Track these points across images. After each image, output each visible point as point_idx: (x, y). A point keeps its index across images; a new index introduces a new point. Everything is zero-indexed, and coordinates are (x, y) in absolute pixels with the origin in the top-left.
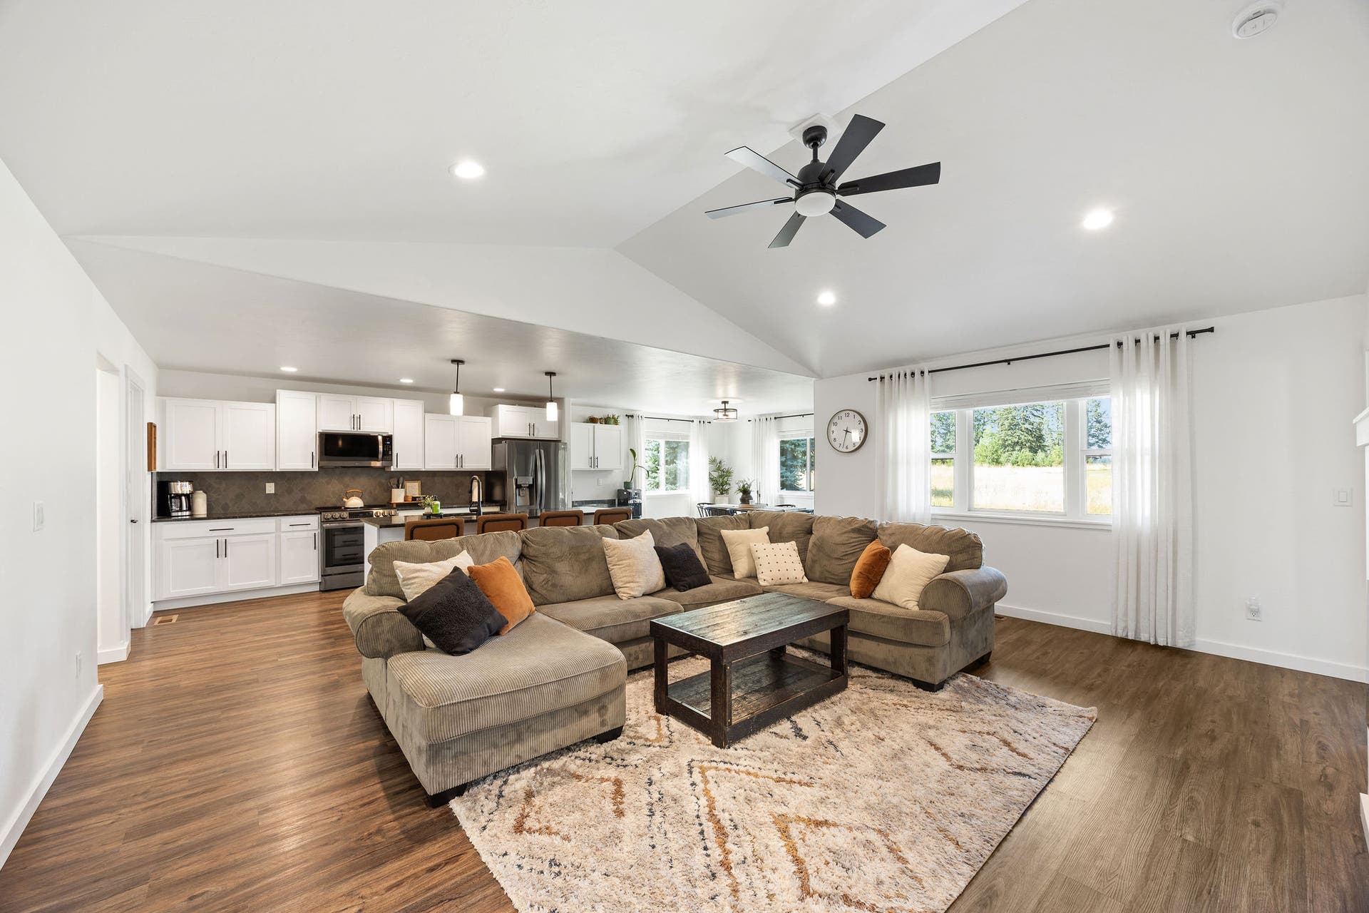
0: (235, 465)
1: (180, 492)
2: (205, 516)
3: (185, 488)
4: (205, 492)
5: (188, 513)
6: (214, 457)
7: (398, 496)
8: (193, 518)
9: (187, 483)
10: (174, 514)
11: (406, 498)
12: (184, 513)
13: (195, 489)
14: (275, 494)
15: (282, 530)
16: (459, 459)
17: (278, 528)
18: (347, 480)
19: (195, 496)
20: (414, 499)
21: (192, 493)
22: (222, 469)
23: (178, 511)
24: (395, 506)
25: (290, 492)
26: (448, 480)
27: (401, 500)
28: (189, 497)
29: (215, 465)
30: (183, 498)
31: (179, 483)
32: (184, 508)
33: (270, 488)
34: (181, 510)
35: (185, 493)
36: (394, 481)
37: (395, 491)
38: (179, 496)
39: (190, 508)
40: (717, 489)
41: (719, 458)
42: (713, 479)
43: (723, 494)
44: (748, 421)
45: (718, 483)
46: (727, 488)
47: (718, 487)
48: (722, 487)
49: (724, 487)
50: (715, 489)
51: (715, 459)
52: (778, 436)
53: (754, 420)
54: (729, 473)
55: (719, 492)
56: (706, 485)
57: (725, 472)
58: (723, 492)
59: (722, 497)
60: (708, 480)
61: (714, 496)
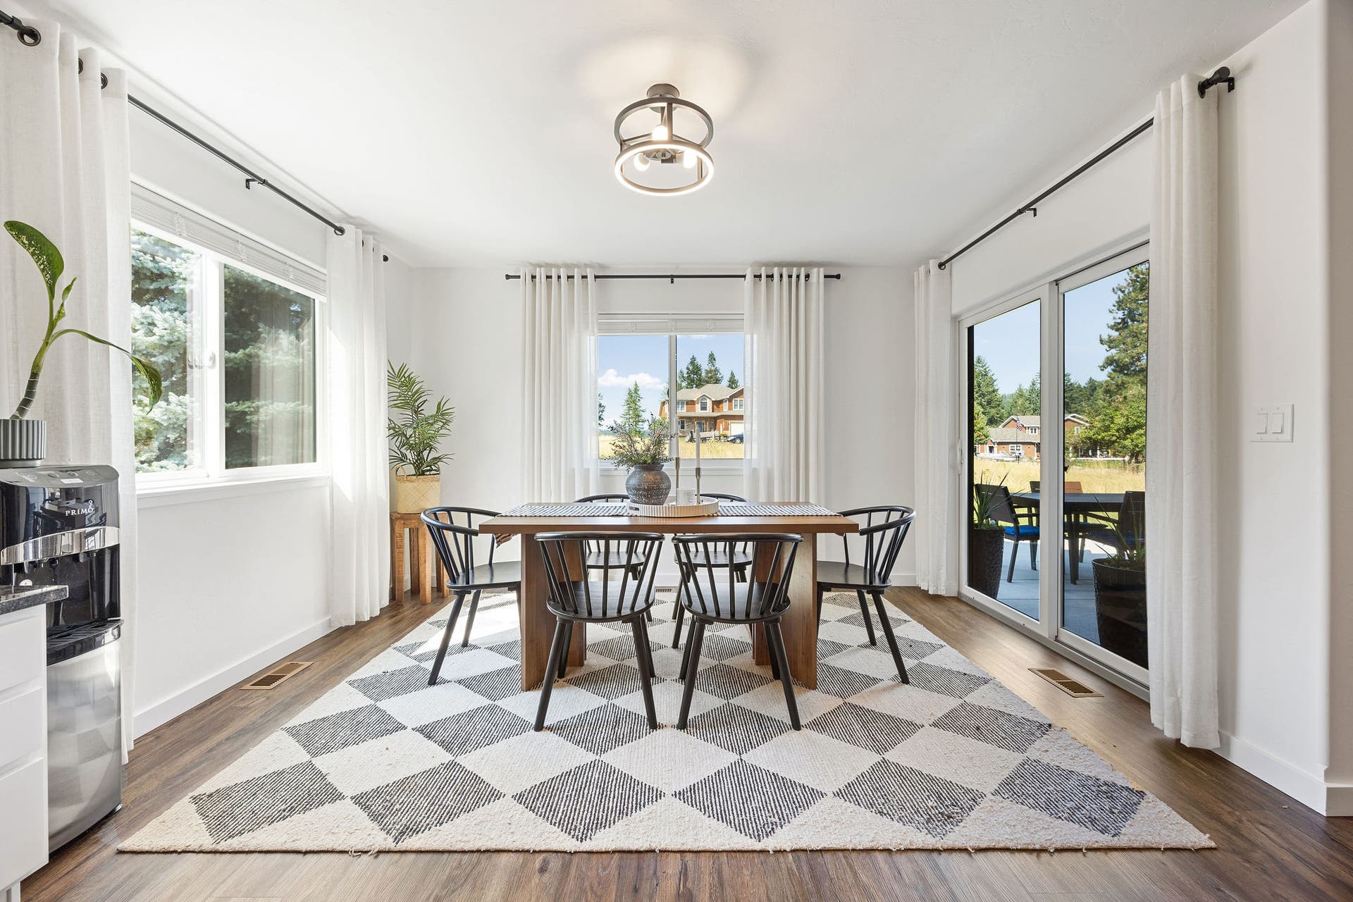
40: (403, 459)
41: (414, 370)
42: (395, 431)
43: (423, 474)
44: (508, 277)
45: (406, 443)
46: (433, 455)
47: (404, 456)
48: (419, 454)
49: (426, 453)
50: (397, 459)
51: (401, 370)
52: (599, 324)
53: (528, 278)
54: (442, 415)
55: (410, 469)
56: (378, 448)
57: (429, 410)
58: (423, 468)
59: (421, 483)
60: (383, 432)
61: (395, 480)
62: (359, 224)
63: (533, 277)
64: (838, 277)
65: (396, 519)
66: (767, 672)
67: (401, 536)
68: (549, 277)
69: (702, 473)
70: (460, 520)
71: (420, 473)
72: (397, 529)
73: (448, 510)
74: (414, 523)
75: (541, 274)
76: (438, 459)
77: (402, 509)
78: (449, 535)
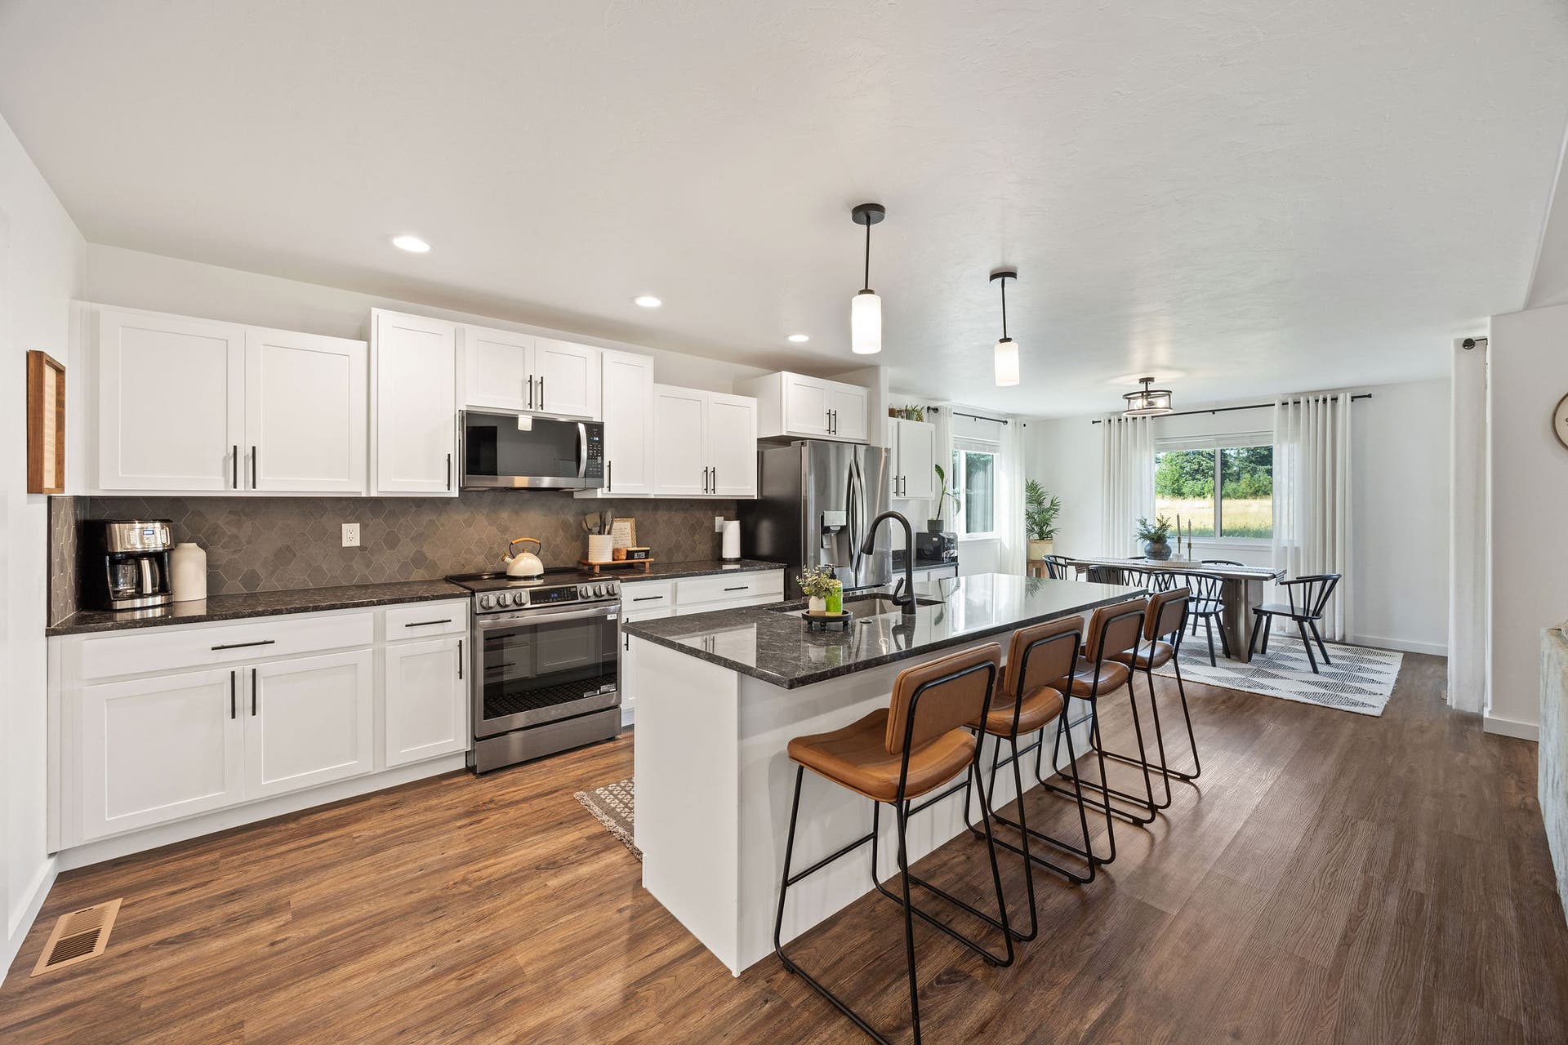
0: (272, 484)
1: (139, 548)
2: (203, 612)
3: (147, 536)
4: (202, 546)
5: (159, 600)
6: (225, 460)
7: (601, 551)
8: (171, 617)
9: (158, 525)
10: (119, 605)
11: (615, 552)
12: (150, 601)
13: (177, 539)
14: (362, 548)
15: (387, 639)
16: (710, 475)
17: (380, 632)
18: (504, 515)
19: (176, 555)
20: (630, 554)
21: (170, 550)
22: (243, 490)
23: (132, 597)
24: (597, 570)
25: (392, 542)
26: (678, 517)
27: (607, 559)
28: (160, 559)
29: (227, 482)
30: (145, 563)
31: (138, 525)
32: (148, 588)
33: (351, 534)
34: (139, 593)
35: (151, 550)
36: (592, 520)
37: (594, 540)
38: (135, 558)
39: (164, 587)
40: (1032, 530)
41: (1038, 481)
42: (1029, 516)
43: (1043, 539)
44: (1093, 422)
45: (1035, 522)
46: (1049, 529)
47: (1033, 528)
48: (1041, 528)
49: (1044, 528)
50: (1030, 531)
51: (1032, 483)
52: (1155, 445)
53: (1107, 422)
54: (1054, 506)
55: (1036, 536)
56: (1022, 524)
57: (1047, 504)
58: (1044, 536)
59: (1042, 544)
60: (1024, 517)
61: (1029, 543)
62: (1013, 416)
63: (1110, 421)
64: (1370, 396)
65: (1030, 562)
66: (1224, 655)
67: (1032, 572)
68: (1120, 420)
69: (1192, 546)
70: (1062, 561)
71: (1041, 538)
72: (1029, 569)
73: (1055, 557)
74: (1038, 565)
75: (1114, 419)
76: (1052, 531)
77: (1032, 558)
78: (1054, 566)
